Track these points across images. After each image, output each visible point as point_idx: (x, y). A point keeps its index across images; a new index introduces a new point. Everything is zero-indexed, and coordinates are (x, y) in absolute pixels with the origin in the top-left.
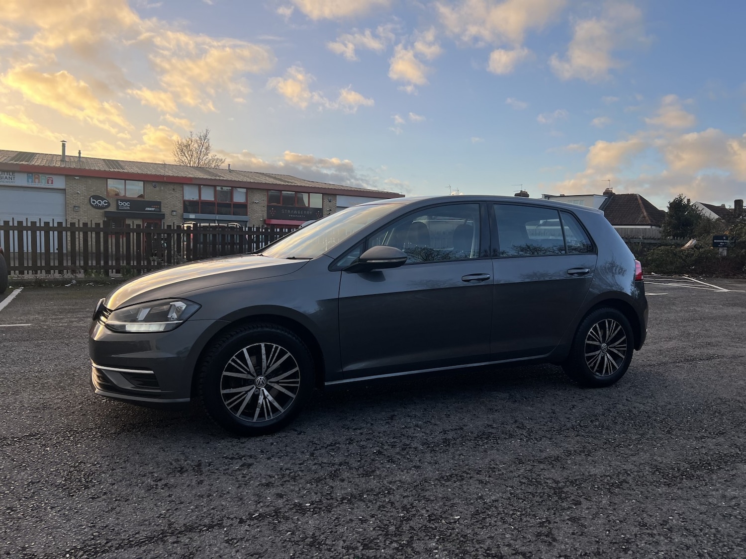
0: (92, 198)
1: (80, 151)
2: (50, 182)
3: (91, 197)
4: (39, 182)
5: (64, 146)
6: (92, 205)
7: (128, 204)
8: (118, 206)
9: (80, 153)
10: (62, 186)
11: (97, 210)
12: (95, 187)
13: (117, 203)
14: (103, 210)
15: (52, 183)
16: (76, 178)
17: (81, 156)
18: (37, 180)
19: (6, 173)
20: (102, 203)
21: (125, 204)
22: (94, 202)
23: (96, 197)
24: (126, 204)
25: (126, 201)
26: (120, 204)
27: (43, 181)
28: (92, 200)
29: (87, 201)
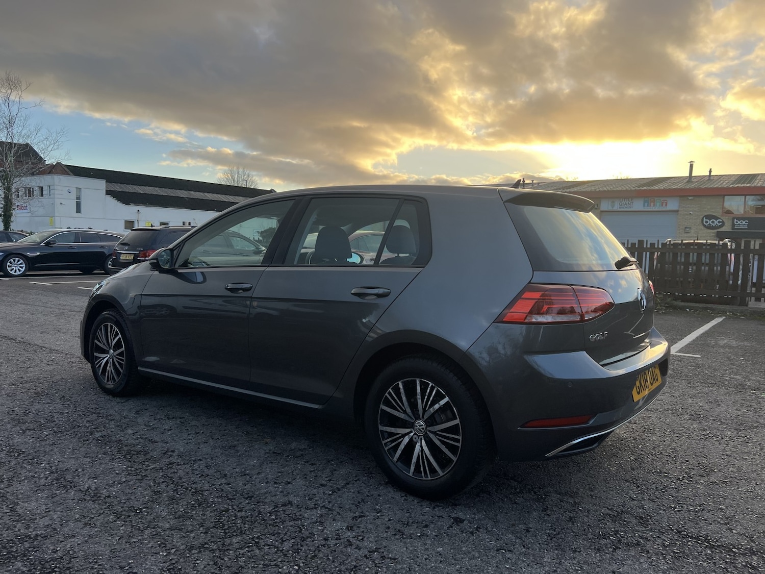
0: (705, 218)
1: (711, 169)
2: (664, 204)
3: (705, 216)
4: (654, 206)
5: (691, 166)
6: (704, 226)
7: (746, 222)
8: (733, 225)
9: (710, 171)
10: (675, 208)
11: (710, 231)
12: (711, 206)
13: (733, 221)
14: (716, 230)
15: (666, 205)
16: (690, 198)
17: (712, 174)
18: (652, 204)
19: (626, 200)
20: (716, 222)
21: (741, 222)
22: (707, 222)
23: (709, 217)
24: (744, 223)
25: (744, 219)
26: (737, 222)
27: (658, 204)
28: (705, 220)
29: (699, 221)
